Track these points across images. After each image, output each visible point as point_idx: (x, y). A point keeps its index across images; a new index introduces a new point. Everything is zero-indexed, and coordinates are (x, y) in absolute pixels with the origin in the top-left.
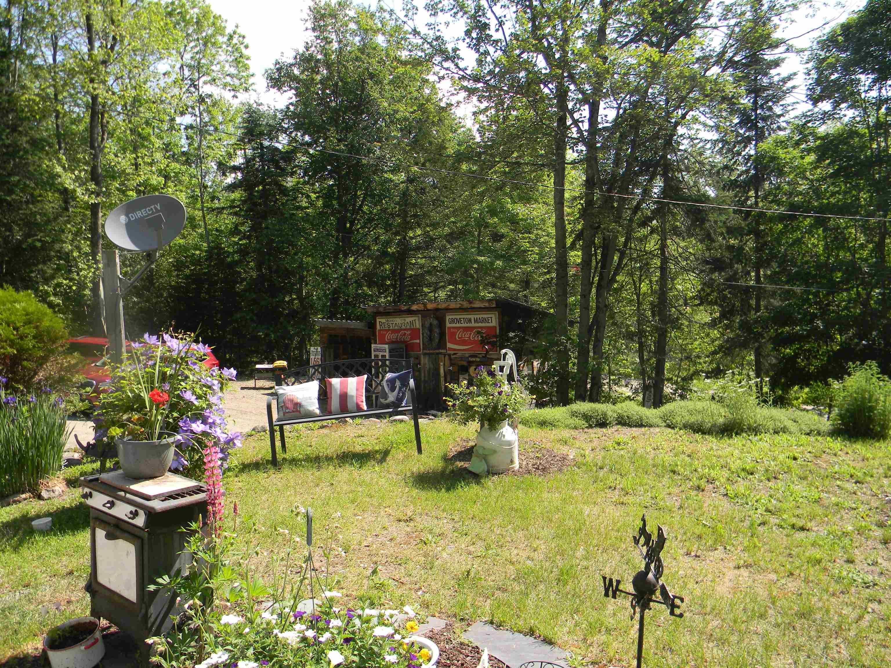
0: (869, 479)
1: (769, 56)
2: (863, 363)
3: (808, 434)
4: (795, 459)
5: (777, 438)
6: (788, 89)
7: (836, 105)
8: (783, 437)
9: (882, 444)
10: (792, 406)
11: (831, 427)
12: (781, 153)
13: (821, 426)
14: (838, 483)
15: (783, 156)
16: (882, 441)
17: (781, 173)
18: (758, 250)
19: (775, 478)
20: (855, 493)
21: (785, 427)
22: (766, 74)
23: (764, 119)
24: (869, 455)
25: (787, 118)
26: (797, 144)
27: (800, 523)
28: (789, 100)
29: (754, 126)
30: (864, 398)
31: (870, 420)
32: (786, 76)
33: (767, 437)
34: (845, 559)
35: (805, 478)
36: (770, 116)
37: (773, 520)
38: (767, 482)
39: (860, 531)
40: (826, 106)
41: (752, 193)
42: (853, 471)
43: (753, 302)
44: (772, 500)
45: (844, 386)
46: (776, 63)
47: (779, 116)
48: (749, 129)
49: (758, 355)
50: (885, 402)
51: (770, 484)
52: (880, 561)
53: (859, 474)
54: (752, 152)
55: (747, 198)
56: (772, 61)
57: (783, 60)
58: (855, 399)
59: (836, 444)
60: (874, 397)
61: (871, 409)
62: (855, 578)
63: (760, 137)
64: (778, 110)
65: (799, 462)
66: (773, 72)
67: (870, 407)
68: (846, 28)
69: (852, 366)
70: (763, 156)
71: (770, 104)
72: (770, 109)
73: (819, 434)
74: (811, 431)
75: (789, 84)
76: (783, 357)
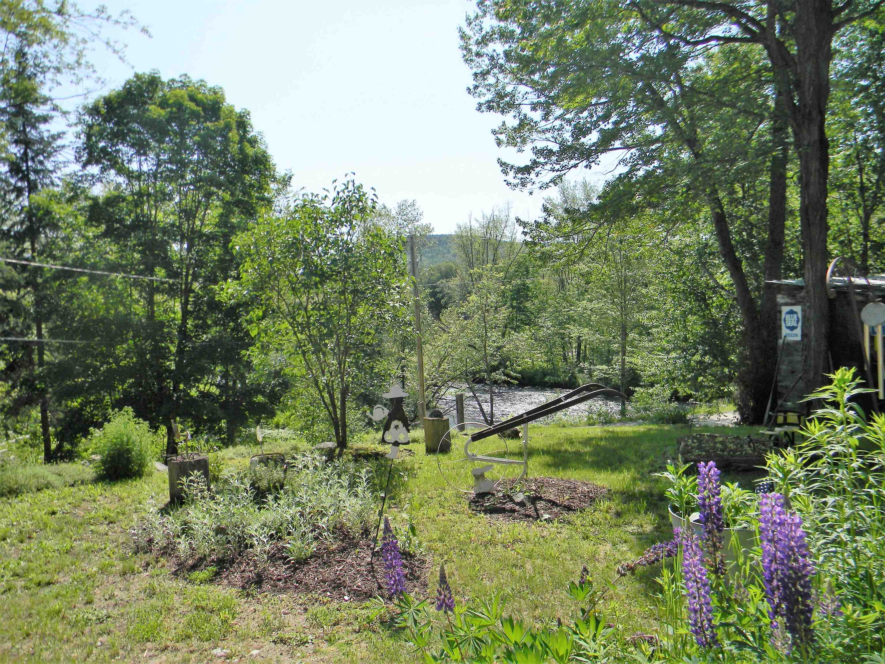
0: (121, 517)
1: (38, 111)
2: (120, 410)
3: (73, 486)
4: (54, 513)
5: (40, 495)
6: (58, 147)
7: (104, 170)
8: (45, 495)
9: (138, 483)
10: (82, 458)
11: (95, 475)
12: (55, 208)
13: (84, 475)
14: (92, 527)
15: (57, 211)
16: (138, 479)
17: (55, 227)
18: (38, 303)
19: (30, 538)
20: (106, 534)
21: (49, 483)
22: (34, 127)
23: (37, 172)
24: (125, 495)
25: (59, 174)
26: (70, 200)
27: (46, 578)
28: (60, 157)
29: (25, 177)
30: (122, 442)
31: (129, 461)
32: (56, 133)
33: (28, 497)
34: (85, 601)
35: (60, 531)
36: (42, 170)
37: (20, 583)
38: (19, 544)
39: (103, 570)
40: (94, 169)
41: (27, 245)
42: (107, 513)
43: (36, 357)
44: (22, 562)
45: (105, 433)
46: (45, 119)
47: (51, 172)
48: (22, 179)
49: (44, 412)
50: (141, 442)
51: (23, 546)
52: (116, 593)
53: (112, 515)
54: (26, 203)
55: (23, 251)
56: (39, 116)
57: (52, 118)
58: (115, 444)
59: (98, 490)
60: (131, 441)
61: (129, 451)
62: (90, 616)
63: (32, 188)
64: (49, 165)
65: (58, 515)
66: (43, 127)
67: (128, 449)
68: (108, 101)
69: (112, 413)
70: (38, 208)
71: (41, 158)
72: (41, 163)
73: (82, 483)
74: (75, 482)
75: (59, 142)
76: (69, 411)
